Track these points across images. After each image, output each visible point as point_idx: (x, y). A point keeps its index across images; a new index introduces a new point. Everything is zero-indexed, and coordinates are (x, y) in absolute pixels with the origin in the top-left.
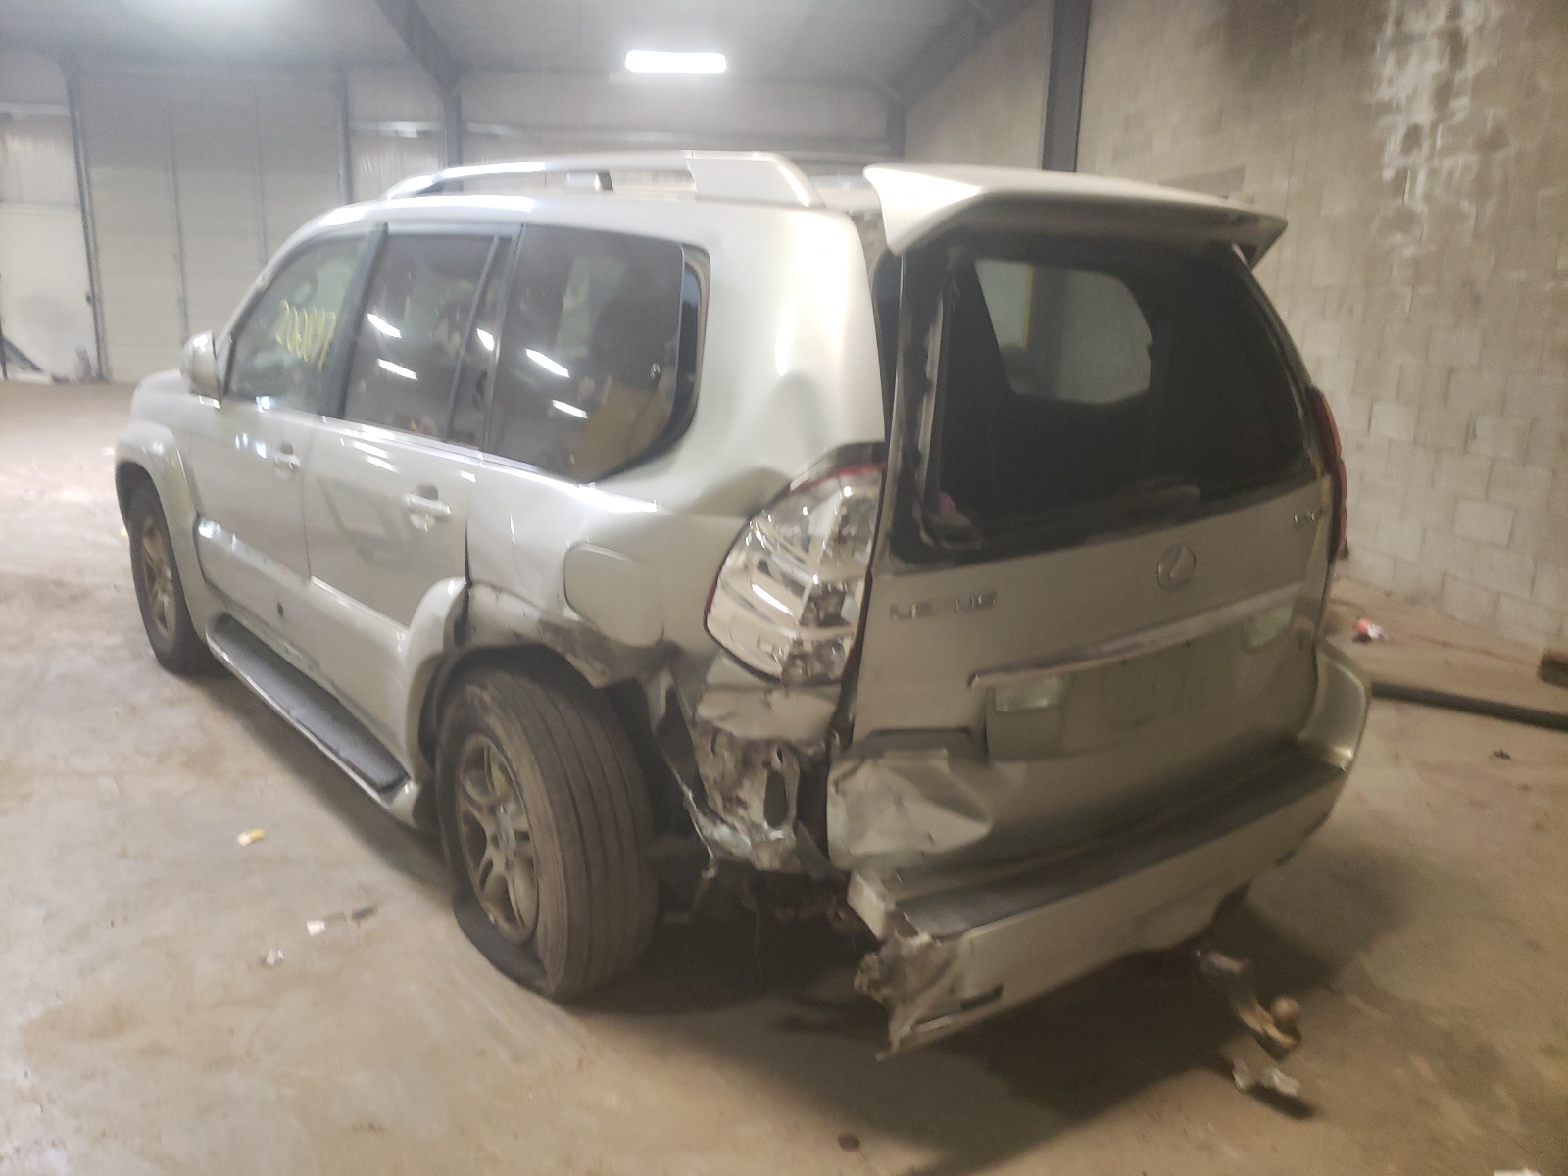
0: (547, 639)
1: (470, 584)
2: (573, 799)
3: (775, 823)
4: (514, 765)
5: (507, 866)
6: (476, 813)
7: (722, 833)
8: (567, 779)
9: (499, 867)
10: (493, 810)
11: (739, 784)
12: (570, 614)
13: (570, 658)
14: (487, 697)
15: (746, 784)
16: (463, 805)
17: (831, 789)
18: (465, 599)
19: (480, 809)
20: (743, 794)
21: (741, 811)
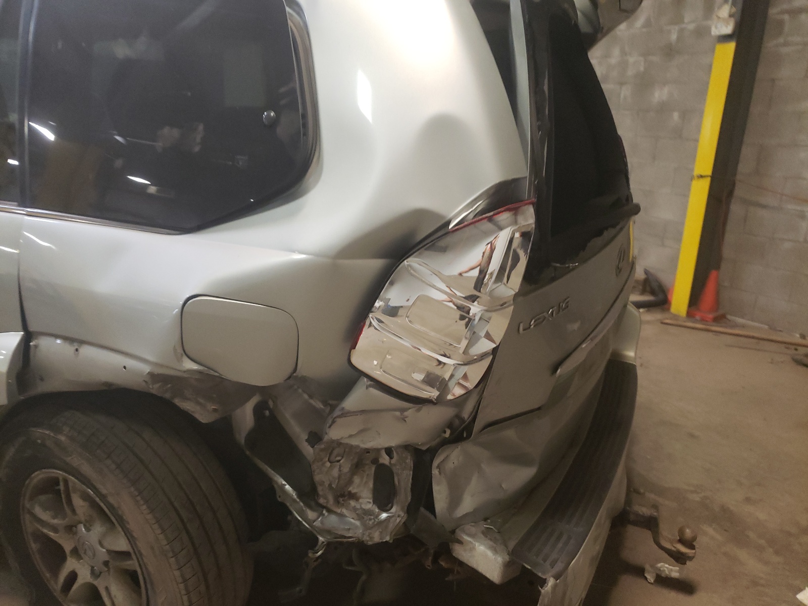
0: (155, 389)
1: (28, 337)
2: (182, 520)
3: (384, 508)
4: (111, 500)
5: (95, 574)
6: (52, 534)
7: (332, 521)
8: (171, 503)
9: (84, 576)
10: (71, 529)
11: (350, 482)
12: (190, 365)
13: (177, 402)
14: (63, 438)
15: (357, 480)
16: (29, 526)
17: (435, 472)
18: (24, 351)
19: (55, 529)
20: (353, 489)
21: (353, 503)
